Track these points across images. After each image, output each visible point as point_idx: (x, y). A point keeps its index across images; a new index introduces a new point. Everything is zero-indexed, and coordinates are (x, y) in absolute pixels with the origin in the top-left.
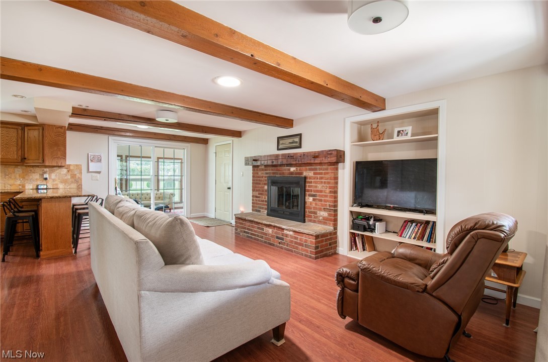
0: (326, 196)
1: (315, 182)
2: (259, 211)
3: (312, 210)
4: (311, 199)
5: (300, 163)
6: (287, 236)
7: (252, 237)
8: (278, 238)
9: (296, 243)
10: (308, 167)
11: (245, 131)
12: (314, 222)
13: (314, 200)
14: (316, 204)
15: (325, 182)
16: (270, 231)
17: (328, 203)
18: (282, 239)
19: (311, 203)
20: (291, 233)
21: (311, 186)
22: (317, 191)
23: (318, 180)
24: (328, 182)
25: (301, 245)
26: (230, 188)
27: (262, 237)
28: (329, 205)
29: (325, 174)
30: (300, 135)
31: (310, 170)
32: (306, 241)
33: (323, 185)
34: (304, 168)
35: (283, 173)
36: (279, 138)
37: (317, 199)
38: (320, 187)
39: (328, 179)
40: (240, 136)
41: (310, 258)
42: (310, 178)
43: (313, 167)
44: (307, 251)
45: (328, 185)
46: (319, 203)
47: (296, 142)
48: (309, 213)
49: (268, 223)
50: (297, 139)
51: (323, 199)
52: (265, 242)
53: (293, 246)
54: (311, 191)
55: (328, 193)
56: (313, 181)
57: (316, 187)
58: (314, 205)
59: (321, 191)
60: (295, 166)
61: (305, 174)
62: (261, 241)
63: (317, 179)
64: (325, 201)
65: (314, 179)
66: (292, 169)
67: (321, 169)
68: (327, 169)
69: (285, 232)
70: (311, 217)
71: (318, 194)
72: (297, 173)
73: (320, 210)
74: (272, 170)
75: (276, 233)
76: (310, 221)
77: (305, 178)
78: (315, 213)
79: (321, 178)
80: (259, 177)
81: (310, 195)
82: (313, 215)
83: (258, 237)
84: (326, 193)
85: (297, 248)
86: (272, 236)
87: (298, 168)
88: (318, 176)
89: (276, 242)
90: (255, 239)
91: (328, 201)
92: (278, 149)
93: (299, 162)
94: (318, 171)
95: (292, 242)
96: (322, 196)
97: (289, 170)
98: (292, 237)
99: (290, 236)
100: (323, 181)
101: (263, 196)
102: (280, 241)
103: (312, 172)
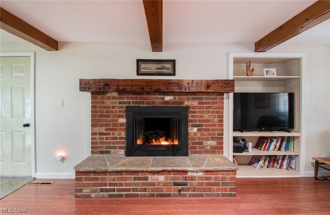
0: (215, 125)
1: (201, 112)
2: (108, 152)
3: (197, 141)
4: (195, 130)
5: (188, 91)
6: (192, 178)
7: (121, 196)
8: (175, 184)
9: (208, 184)
10: (191, 97)
11: (65, 44)
12: (200, 152)
13: (199, 130)
14: (202, 134)
15: (212, 112)
16: (162, 178)
17: (216, 132)
18: (186, 184)
19: (195, 134)
20: (200, 174)
21: (195, 116)
22: (204, 121)
23: (204, 110)
24: (217, 111)
25: (217, 184)
26: (27, 125)
27: (145, 190)
28: (218, 133)
29: (212, 103)
30: (173, 62)
31: (194, 99)
32: (224, 179)
33: (211, 114)
34: (185, 97)
35: (153, 103)
36: (138, 61)
37: (203, 129)
38: (206, 116)
39: (216, 109)
40: (57, 49)
41: (230, 196)
42: (194, 107)
43: (198, 96)
44: (226, 190)
45: (216, 115)
46: (206, 133)
47: (168, 69)
48: (193, 144)
49: (160, 169)
50: (169, 66)
51: (210, 128)
52: (153, 195)
53: (204, 189)
54: (196, 121)
55: (217, 122)
56: (197, 110)
57: (202, 117)
58: (199, 135)
59: (208, 121)
60: (171, 95)
61: (186, 103)
62: (144, 196)
63: (204, 108)
64: (212, 130)
65: (199, 108)
66: (167, 98)
67: (208, 99)
68: (215, 99)
69: (190, 174)
70: (195, 148)
71: (204, 123)
72: (173, 103)
73: (207, 139)
74: (133, 98)
75: (173, 179)
76: (195, 152)
77: (188, 107)
78: (201, 143)
79: (209, 108)
80: (106, 107)
81: (193, 126)
82: (197, 146)
83: (137, 191)
84: (214, 122)
85: (210, 190)
86: (165, 184)
87: (177, 97)
88: (205, 105)
89: (174, 190)
90: (127, 196)
91: (216, 130)
92: (138, 74)
93: (185, 90)
94: (204, 101)
95: (202, 184)
96: (209, 126)
97: (163, 99)
98: (200, 178)
99: (199, 177)
100: (211, 110)
101: (116, 132)
102: (180, 187)
103: (197, 102)
